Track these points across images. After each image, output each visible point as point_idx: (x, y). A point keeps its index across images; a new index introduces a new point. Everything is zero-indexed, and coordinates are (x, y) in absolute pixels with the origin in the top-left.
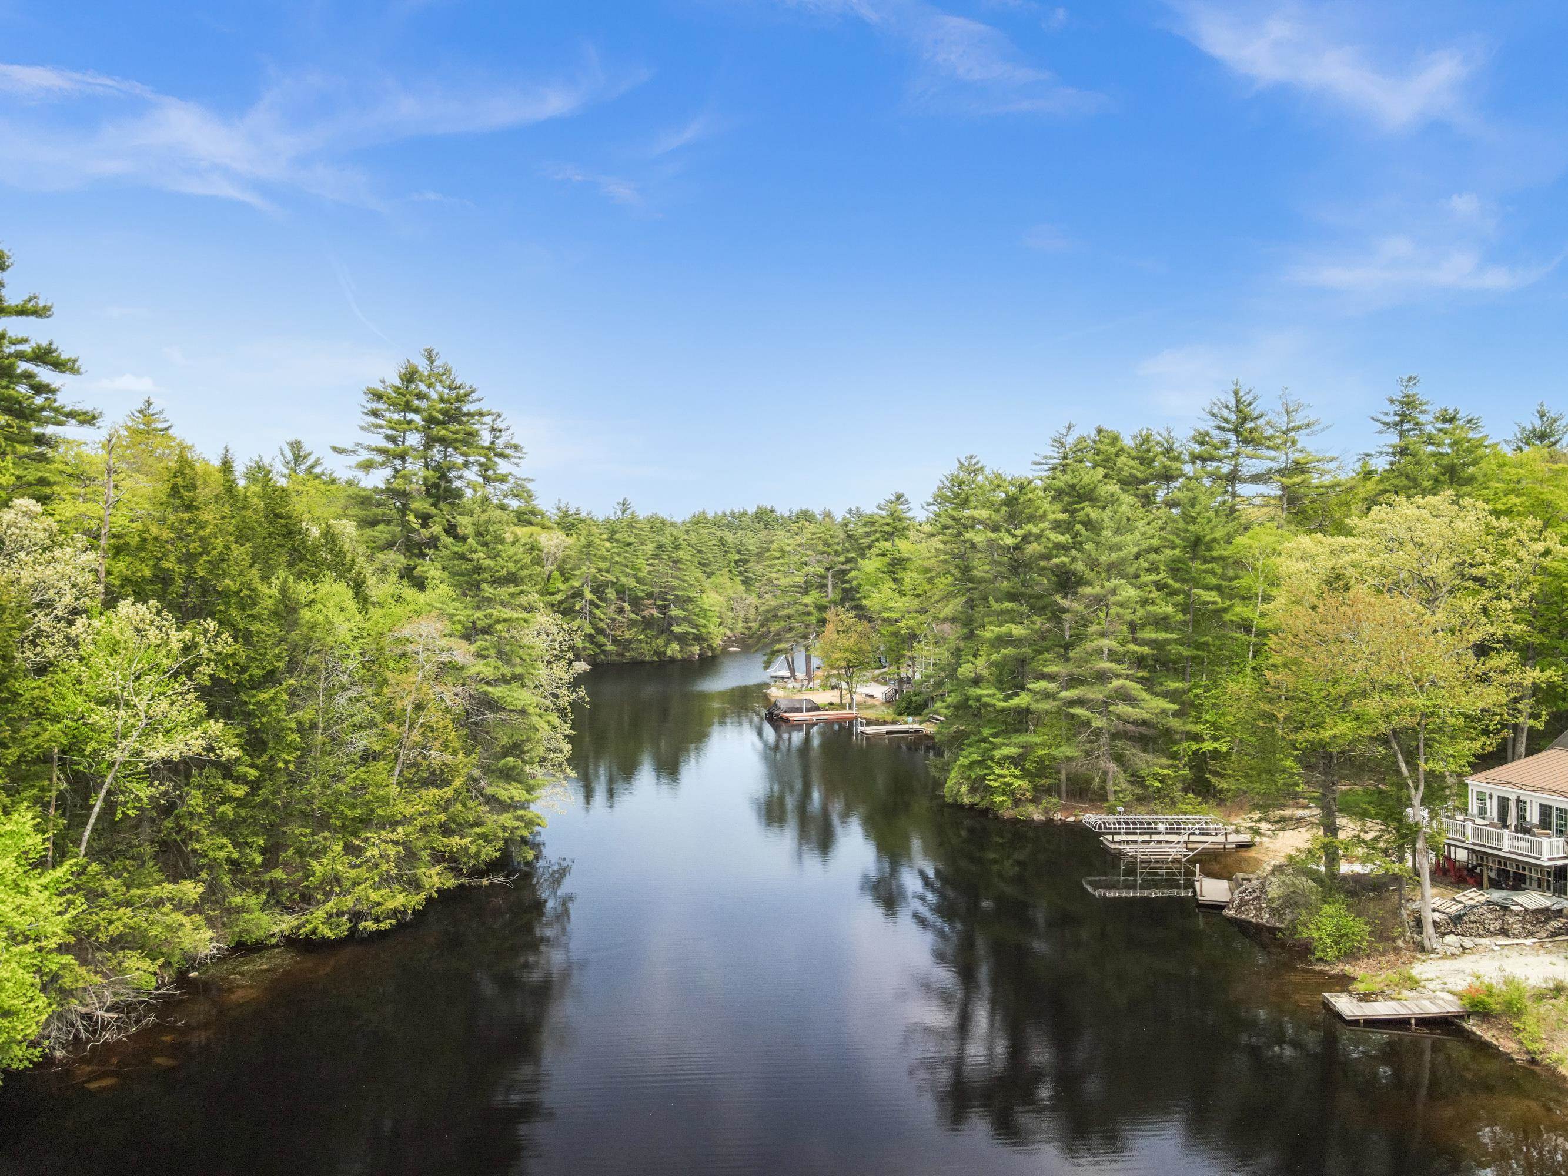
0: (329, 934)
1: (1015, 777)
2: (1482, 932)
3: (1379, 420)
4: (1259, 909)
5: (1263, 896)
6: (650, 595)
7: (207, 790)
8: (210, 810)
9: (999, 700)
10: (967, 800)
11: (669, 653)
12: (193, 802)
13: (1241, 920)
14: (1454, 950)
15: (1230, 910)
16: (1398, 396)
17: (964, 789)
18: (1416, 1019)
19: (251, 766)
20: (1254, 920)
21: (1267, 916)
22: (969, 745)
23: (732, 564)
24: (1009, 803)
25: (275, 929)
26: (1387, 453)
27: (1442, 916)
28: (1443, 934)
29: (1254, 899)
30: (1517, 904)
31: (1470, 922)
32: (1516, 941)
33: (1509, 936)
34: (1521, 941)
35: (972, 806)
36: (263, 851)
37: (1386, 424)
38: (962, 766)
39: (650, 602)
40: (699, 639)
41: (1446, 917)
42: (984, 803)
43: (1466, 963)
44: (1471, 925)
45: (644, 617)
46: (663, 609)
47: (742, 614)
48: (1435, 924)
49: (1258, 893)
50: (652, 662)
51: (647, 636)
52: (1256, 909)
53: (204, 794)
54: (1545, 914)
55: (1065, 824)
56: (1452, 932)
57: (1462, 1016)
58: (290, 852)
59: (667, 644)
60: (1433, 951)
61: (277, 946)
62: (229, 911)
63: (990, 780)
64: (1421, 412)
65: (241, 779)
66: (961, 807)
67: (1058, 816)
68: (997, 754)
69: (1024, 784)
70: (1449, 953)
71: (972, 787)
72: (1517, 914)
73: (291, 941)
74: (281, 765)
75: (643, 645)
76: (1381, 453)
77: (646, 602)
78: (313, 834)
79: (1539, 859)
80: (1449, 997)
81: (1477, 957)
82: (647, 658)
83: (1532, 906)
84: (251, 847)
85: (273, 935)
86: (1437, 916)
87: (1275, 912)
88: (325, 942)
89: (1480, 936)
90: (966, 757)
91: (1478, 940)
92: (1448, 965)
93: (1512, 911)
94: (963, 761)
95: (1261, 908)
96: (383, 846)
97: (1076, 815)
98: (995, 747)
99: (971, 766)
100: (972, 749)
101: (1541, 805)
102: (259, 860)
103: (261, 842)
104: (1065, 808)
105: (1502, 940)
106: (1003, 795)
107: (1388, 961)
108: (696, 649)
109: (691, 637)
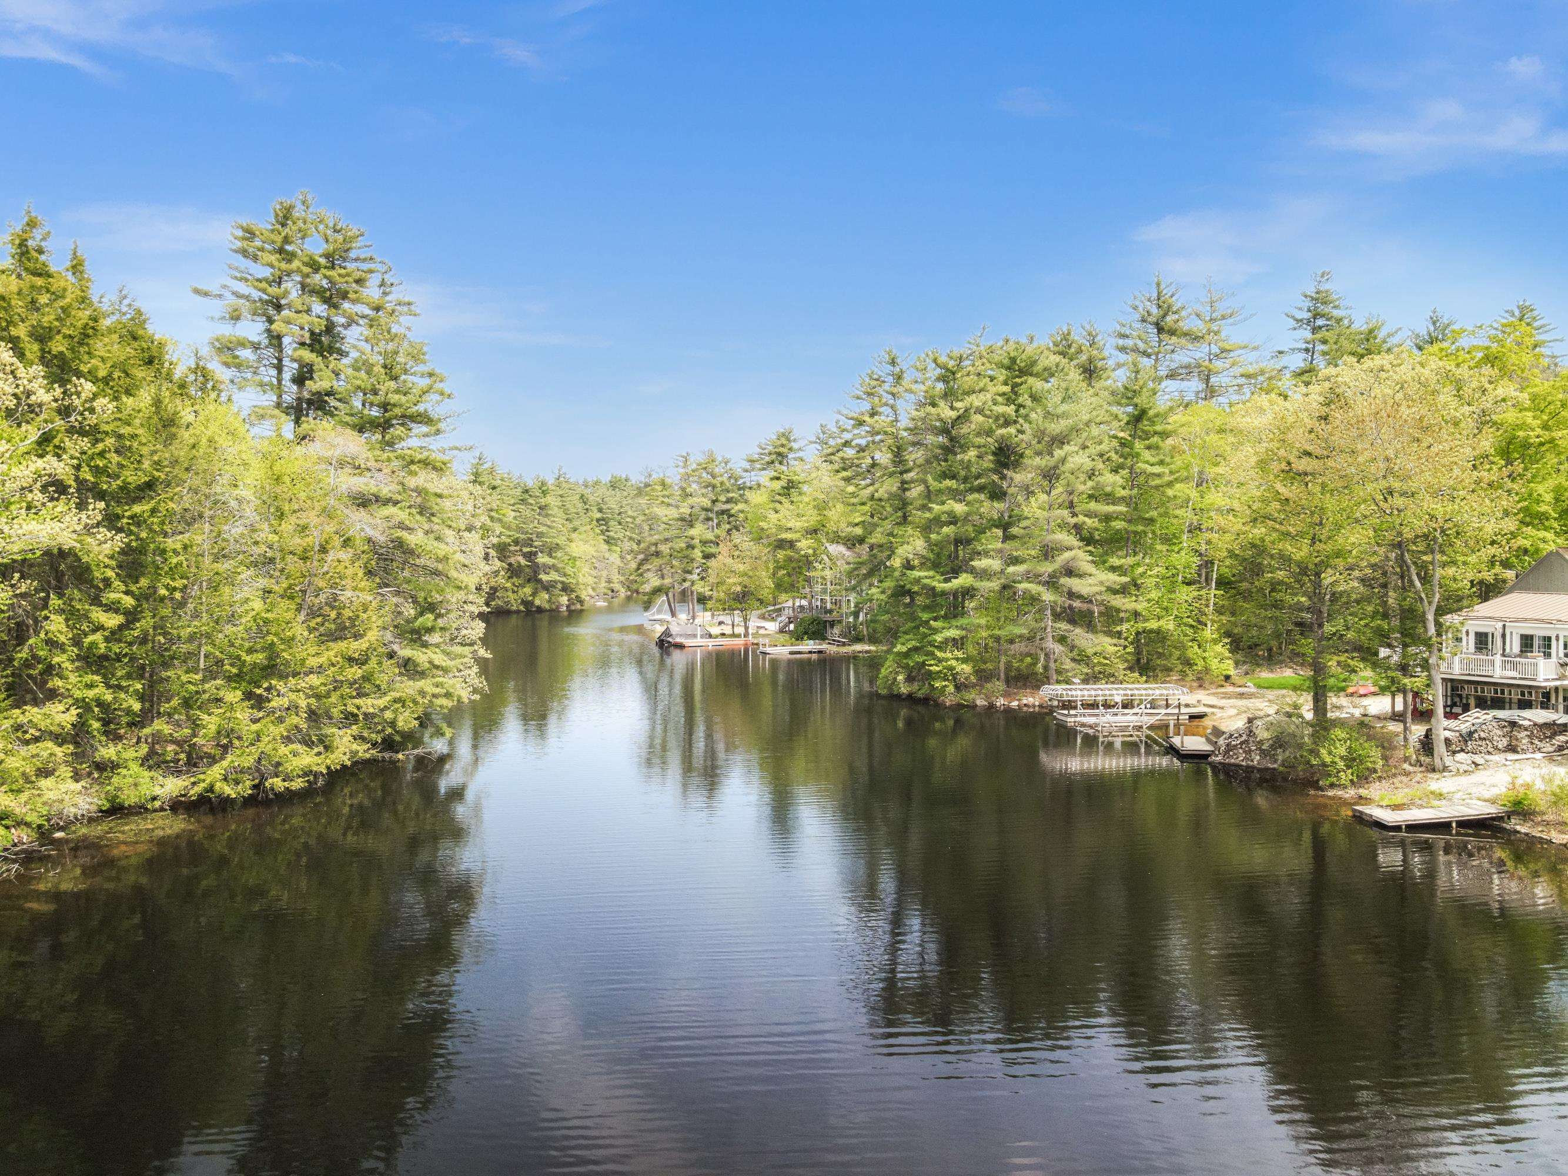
0: (229, 791)
1: (957, 659)
2: (1491, 750)
3: (1292, 317)
4: (1249, 752)
5: (1251, 739)
6: (516, 542)
7: (71, 615)
8: (77, 642)
9: (939, 582)
10: (904, 689)
11: (537, 602)
12: (52, 628)
13: (1230, 765)
14: (1466, 768)
15: (1217, 756)
16: (1311, 291)
17: (900, 678)
18: (1457, 822)
19: (127, 593)
20: (1244, 763)
21: (1258, 758)
22: (905, 633)
23: (595, 522)
24: (951, 689)
25: (158, 791)
26: (1300, 350)
27: (1453, 734)
28: (1454, 753)
29: (1242, 743)
30: (1525, 719)
31: (1480, 739)
32: (1524, 756)
33: (1518, 752)
34: (1529, 756)
35: (910, 697)
36: (141, 698)
37: (1297, 321)
38: (899, 654)
39: (518, 548)
40: (566, 589)
41: (1457, 734)
42: (922, 691)
43: (1479, 776)
44: (1480, 743)
45: (510, 565)
46: (530, 556)
47: (604, 573)
48: (1448, 742)
49: (1244, 737)
50: (518, 612)
51: (514, 584)
52: (1245, 752)
53: (67, 620)
54: (1552, 729)
55: (1008, 711)
56: (1462, 750)
57: (1502, 817)
58: (175, 702)
59: (534, 594)
60: (1445, 769)
61: (162, 809)
62: (100, 767)
63: (931, 665)
64: (1335, 307)
65: (112, 608)
66: (898, 697)
67: (1000, 702)
68: (939, 638)
69: (967, 668)
70: (1461, 771)
71: (909, 676)
72: (1526, 729)
73: (177, 805)
74: (163, 592)
75: (510, 594)
76: (1293, 350)
77: (512, 548)
78: (204, 681)
79: (1534, 680)
80: (1480, 803)
81: (1488, 773)
82: (514, 608)
83: (1541, 721)
84: (127, 692)
85: (154, 799)
86: (1448, 734)
87: (1263, 753)
88: (225, 803)
89: (1489, 753)
90: (903, 644)
91: (1488, 757)
92: (1464, 780)
93: (1520, 726)
94: (899, 648)
95: (1250, 751)
96: (293, 696)
97: (1019, 700)
98: (935, 631)
99: (906, 655)
100: (911, 636)
101: (1522, 636)
102: (137, 706)
103: (139, 686)
104: (1006, 695)
105: (1511, 756)
106: (945, 680)
107: (1401, 782)
108: (564, 600)
109: (559, 586)
